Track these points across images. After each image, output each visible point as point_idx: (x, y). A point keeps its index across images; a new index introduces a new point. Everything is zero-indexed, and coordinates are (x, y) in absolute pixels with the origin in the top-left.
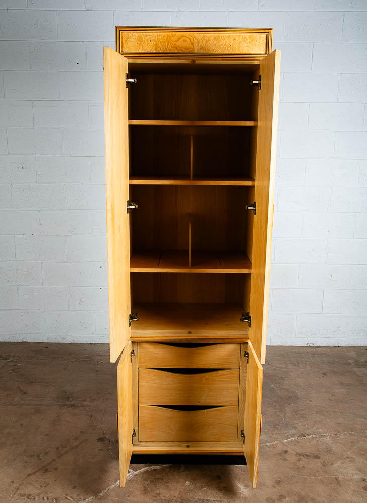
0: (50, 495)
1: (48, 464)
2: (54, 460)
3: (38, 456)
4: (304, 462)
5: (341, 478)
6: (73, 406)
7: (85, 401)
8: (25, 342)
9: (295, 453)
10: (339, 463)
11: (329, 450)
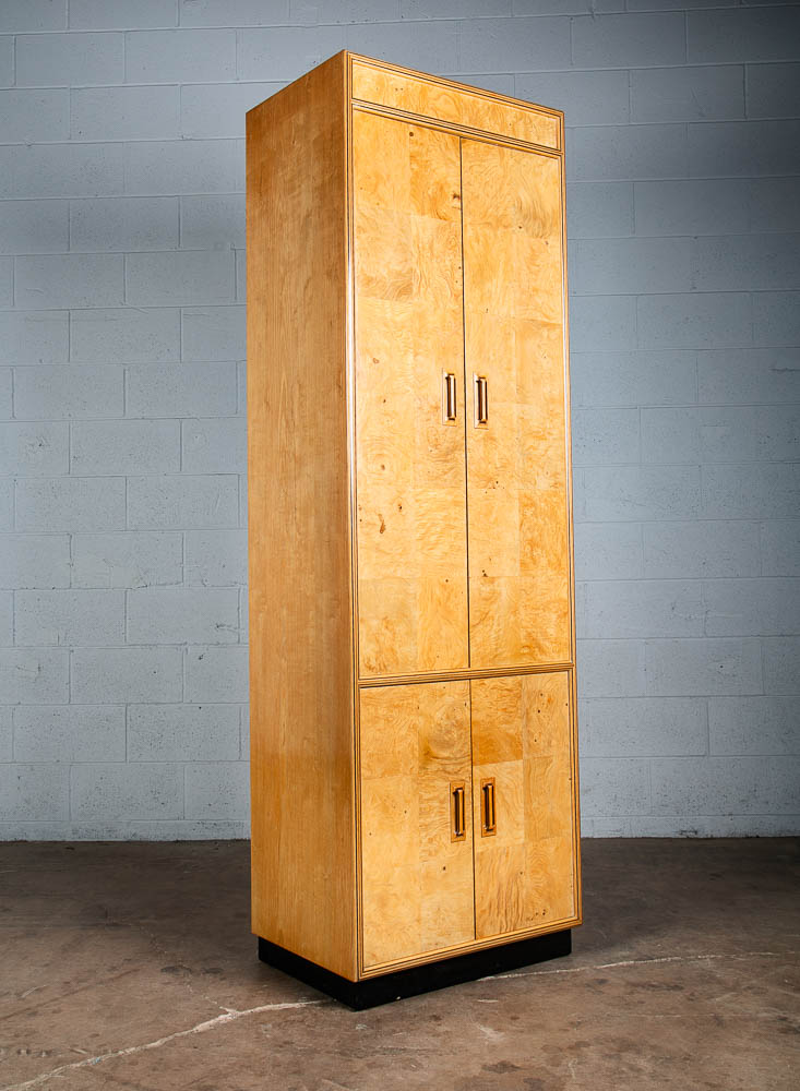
0: (34, 1047)
1: (39, 1005)
2: (56, 999)
3: (18, 994)
4: (641, 995)
5: (726, 1017)
6: (115, 925)
8: (21, 841)
9: (623, 983)
10: (728, 995)
11: (707, 978)
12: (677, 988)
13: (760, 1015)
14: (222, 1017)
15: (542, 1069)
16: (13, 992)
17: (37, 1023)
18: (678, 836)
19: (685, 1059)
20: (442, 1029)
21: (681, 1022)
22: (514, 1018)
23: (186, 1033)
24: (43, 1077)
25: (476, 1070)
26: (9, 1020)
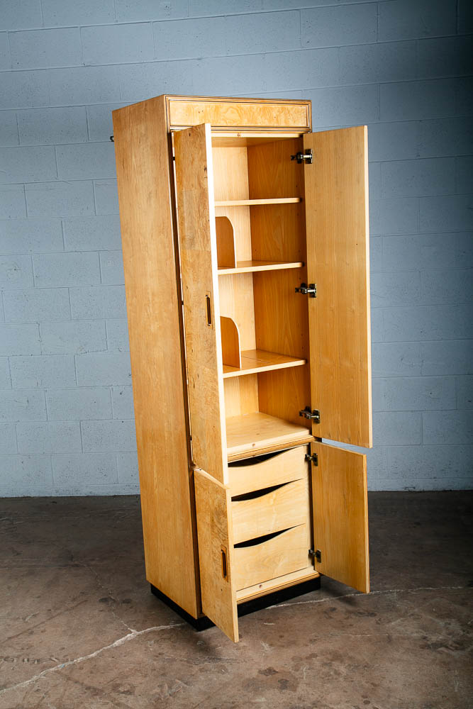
0: (31, 657)
1: (35, 627)
2: (43, 623)
3: (24, 619)
4: (352, 620)
5: (394, 636)
6: (77, 565)
7: (93, 560)
10: (399, 620)
11: (391, 607)
12: (373, 614)
13: (412, 635)
14: (129, 635)
15: (290, 672)
16: (21, 617)
17: (34, 639)
18: (403, 490)
19: (365, 666)
21: (370, 640)
22: (281, 637)
23: (109, 647)
24: (35, 677)
25: (255, 673)
26: (19, 637)
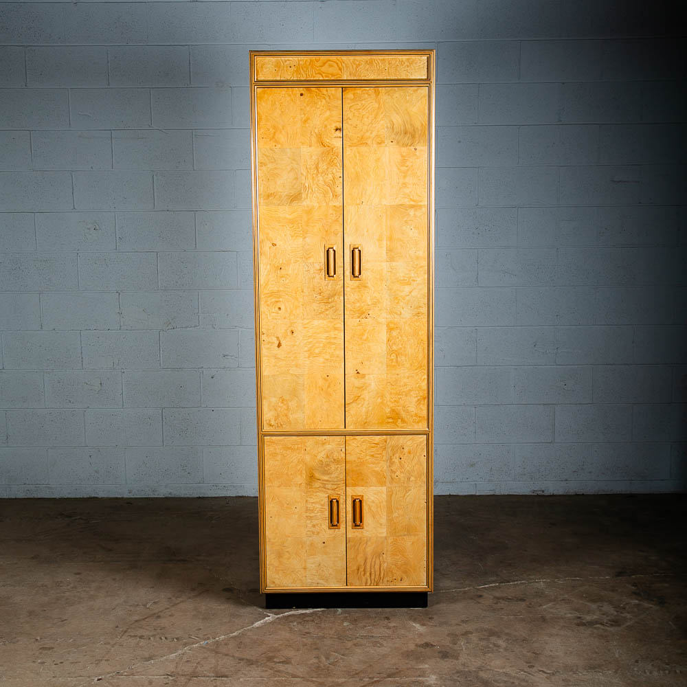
1: (159, 612)
2: (168, 608)
4: (502, 604)
9: (492, 597)
10: (550, 604)
11: (539, 594)
12: (522, 600)
13: (566, 616)
14: (267, 618)
15: (448, 646)
16: (140, 604)
18: (531, 494)
20: (392, 625)
22: (431, 618)
23: (249, 628)
24: (180, 651)
25: (412, 647)
